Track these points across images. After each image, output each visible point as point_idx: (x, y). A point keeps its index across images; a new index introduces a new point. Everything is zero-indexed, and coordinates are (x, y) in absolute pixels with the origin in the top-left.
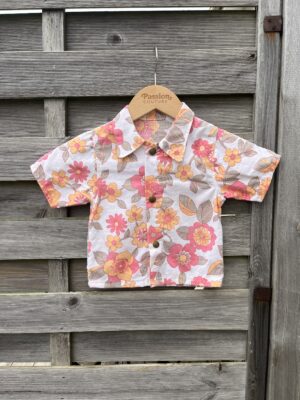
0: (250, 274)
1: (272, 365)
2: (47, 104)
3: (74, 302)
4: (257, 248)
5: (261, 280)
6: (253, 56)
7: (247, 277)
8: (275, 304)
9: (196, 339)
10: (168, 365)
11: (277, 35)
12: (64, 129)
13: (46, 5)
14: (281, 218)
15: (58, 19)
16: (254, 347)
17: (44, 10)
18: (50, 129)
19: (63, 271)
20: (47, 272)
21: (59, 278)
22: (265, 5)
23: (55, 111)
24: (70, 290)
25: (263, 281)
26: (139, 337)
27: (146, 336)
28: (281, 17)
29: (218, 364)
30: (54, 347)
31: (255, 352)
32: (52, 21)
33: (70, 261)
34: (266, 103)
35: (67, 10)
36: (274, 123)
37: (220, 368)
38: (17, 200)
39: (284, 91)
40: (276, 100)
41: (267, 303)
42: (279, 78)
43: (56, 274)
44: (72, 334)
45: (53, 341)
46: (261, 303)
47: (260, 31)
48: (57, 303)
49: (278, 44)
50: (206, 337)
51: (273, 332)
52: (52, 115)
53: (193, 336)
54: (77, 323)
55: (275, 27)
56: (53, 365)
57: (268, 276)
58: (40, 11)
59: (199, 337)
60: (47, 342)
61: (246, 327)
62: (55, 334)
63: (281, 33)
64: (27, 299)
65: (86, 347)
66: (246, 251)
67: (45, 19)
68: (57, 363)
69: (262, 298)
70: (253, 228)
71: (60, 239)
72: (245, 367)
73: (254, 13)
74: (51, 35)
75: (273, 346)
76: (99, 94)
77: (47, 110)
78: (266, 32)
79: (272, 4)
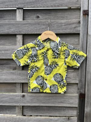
0: (78, 89)
1: (85, 118)
2: (17, 36)
3: (24, 96)
4: (80, 81)
5: (82, 91)
6: (79, 22)
7: (77, 90)
8: (86, 99)
9: (61, 109)
10: (52, 117)
11: (87, 16)
12: (22, 43)
14: (88, 71)
15: (21, 11)
16: (79, 112)
17: (17, 8)
18: (18, 44)
19: (21, 87)
20: (16, 87)
21: (19, 89)
23: (19, 38)
24: (23, 92)
25: (82, 92)
26: (43, 108)
27: (45, 108)
28: (88, 10)
29: (68, 117)
30: (17, 110)
31: (79, 114)
32: (19, 12)
33: (23, 84)
34: (83, 36)
35: (24, 8)
36: (86, 42)
37: (69, 119)
38: (8, 64)
39: (89, 33)
40: (86, 36)
41: (84, 99)
42: (87, 29)
43: (19, 87)
44: (23, 106)
45: (17, 108)
46: (82, 99)
47: (82, 14)
48: (19, 96)
49: (87, 18)
50: (65, 108)
51: (85, 108)
52: (19, 39)
53: (60, 108)
54: (24, 103)
55: (86, 13)
56: (17, 115)
57: (84, 90)
58: (16, 9)
59: (62, 109)
60: (15, 108)
61: (77, 106)
62: (18, 106)
63: (88, 15)
64: (9, 95)
65: (27, 110)
66: (77, 82)
67: (17, 11)
68: (18, 115)
69: (82, 97)
70: (79, 75)
71: (20, 77)
72: (77, 119)
73: (80, 9)
74: (19, 16)
75: (85, 112)
76: (33, 33)
77: (17, 38)
79: (85, 7)
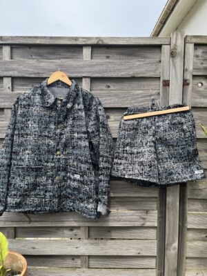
6: (159, 94)
13: (84, 75)
15: (88, 80)
16: (160, 203)
17: (83, 77)
22: (163, 76)
28: (169, 81)
29: (146, 211)
32: (86, 81)
47: (161, 85)
55: (166, 83)
61: (157, 195)
63: (169, 85)
67: (84, 80)
72: (157, 213)
73: (159, 78)
74: (85, 85)
78: (163, 85)
79: (165, 75)
